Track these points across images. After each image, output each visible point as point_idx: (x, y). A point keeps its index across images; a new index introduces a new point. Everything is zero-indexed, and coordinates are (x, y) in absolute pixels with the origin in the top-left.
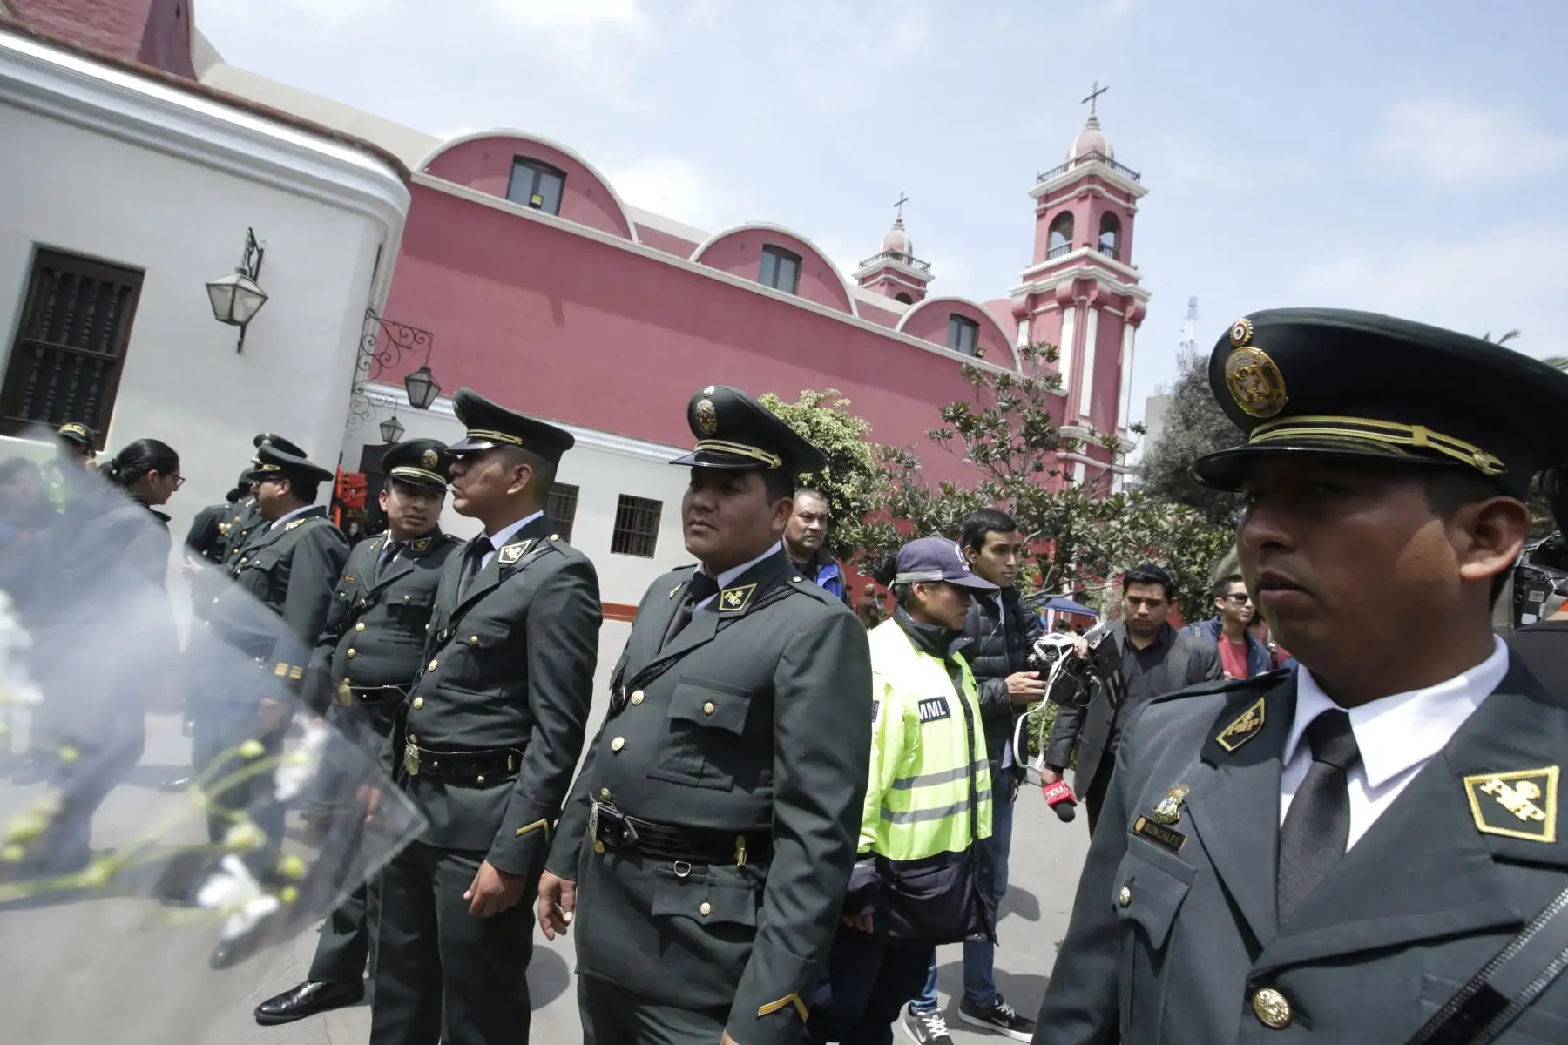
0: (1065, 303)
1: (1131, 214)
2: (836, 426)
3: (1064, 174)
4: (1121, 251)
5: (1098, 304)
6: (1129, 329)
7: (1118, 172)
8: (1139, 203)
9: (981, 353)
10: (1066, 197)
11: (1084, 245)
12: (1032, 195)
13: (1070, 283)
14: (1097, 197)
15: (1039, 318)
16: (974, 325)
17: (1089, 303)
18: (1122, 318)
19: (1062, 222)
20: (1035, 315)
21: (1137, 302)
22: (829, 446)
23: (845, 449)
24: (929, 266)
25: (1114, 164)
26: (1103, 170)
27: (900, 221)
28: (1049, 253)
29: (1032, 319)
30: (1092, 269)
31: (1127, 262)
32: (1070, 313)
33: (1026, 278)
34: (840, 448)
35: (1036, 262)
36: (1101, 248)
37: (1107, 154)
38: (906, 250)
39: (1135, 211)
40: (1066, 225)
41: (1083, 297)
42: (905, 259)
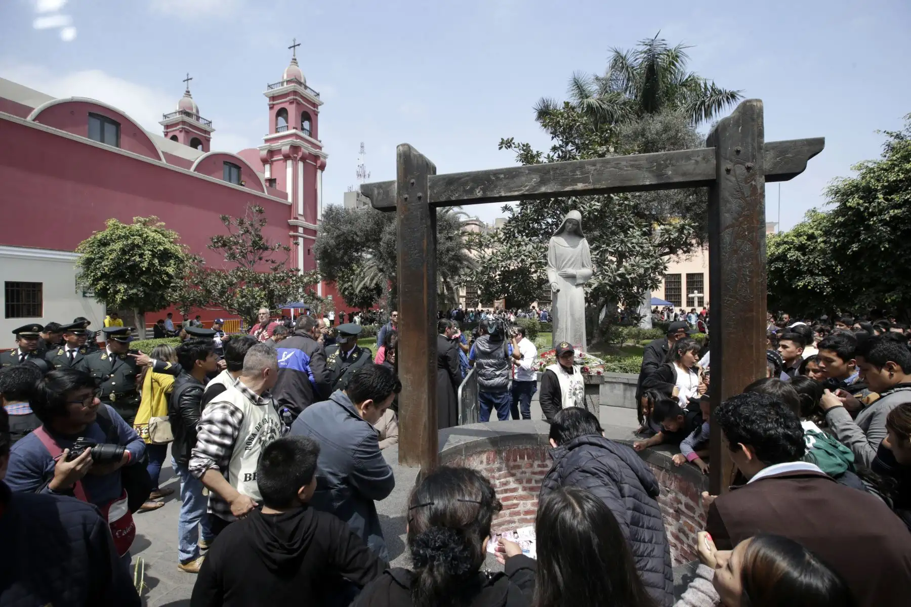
0: (287, 157)
1: (316, 114)
2: (158, 237)
3: (281, 87)
4: (313, 132)
5: (303, 159)
6: (319, 172)
7: (308, 91)
8: (320, 109)
9: (243, 183)
10: (283, 100)
11: (294, 128)
12: (266, 95)
13: (288, 147)
14: (298, 103)
15: (275, 163)
16: (238, 168)
17: (298, 158)
18: (316, 166)
19: (282, 113)
20: (272, 162)
21: (322, 159)
22: (156, 248)
23: (165, 249)
24: (210, 122)
25: (306, 87)
26: (301, 89)
27: (188, 92)
28: (277, 129)
29: (271, 163)
30: (298, 142)
31: (316, 138)
32: (289, 163)
33: (267, 141)
34: (162, 249)
35: (270, 133)
36: (303, 129)
37: (302, 81)
38: (194, 111)
39: (318, 112)
40: (285, 115)
41: (295, 155)
42: (194, 117)
